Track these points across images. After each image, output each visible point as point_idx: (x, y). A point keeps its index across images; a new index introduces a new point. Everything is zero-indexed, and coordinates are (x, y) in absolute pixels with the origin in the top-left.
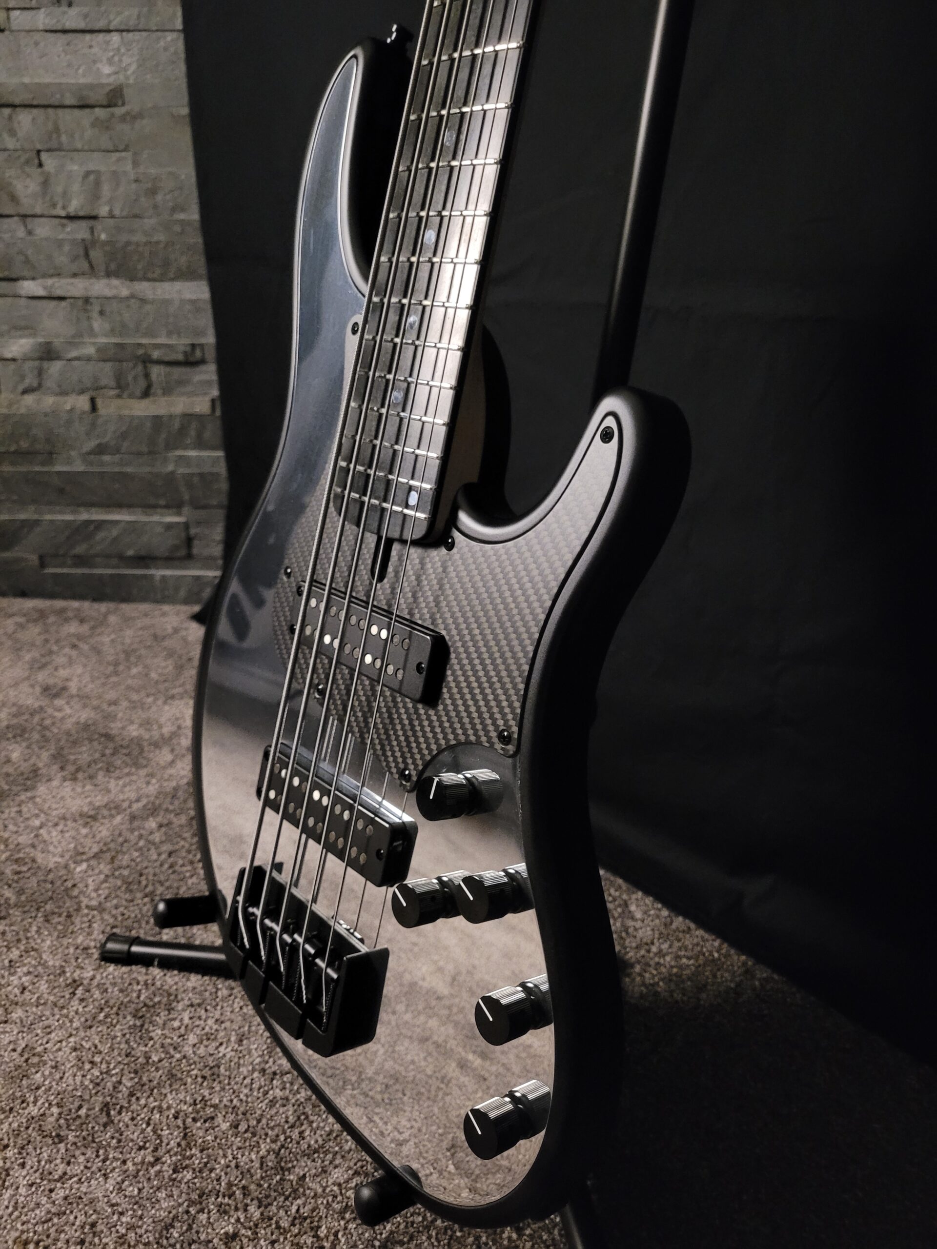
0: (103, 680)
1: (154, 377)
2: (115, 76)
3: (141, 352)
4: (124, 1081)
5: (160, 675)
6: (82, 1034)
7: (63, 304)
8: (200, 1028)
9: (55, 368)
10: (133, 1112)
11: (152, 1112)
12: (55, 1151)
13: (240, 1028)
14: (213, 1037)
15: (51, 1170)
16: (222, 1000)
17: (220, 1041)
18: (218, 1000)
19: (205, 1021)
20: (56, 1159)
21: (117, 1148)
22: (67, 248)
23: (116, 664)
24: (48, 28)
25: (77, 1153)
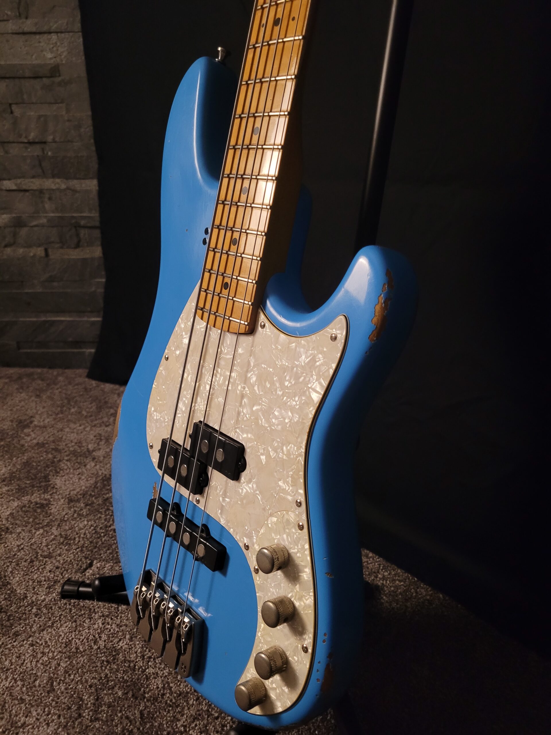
0: (54, 416)
1: (82, 235)
2: (54, 59)
3: (73, 221)
4: (61, 664)
5: (88, 412)
6: (37, 635)
7: (27, 194)
8: (108, 630)
9: (24, 232)
10: (66, 684)
11: (77, 683)
12: (19, 709)
13: (131, 630)
14: (116, 635)
15: (17, 721)
16: (121, 613)
17: (120, 638)
18: (118, 613)
19: (111, 626)
20: (20, 714)
21: (56, 707)
22: (28, 161)
23: (62, 406)
24: (14, 32)
25: (32, 709)
